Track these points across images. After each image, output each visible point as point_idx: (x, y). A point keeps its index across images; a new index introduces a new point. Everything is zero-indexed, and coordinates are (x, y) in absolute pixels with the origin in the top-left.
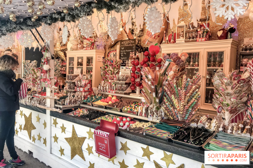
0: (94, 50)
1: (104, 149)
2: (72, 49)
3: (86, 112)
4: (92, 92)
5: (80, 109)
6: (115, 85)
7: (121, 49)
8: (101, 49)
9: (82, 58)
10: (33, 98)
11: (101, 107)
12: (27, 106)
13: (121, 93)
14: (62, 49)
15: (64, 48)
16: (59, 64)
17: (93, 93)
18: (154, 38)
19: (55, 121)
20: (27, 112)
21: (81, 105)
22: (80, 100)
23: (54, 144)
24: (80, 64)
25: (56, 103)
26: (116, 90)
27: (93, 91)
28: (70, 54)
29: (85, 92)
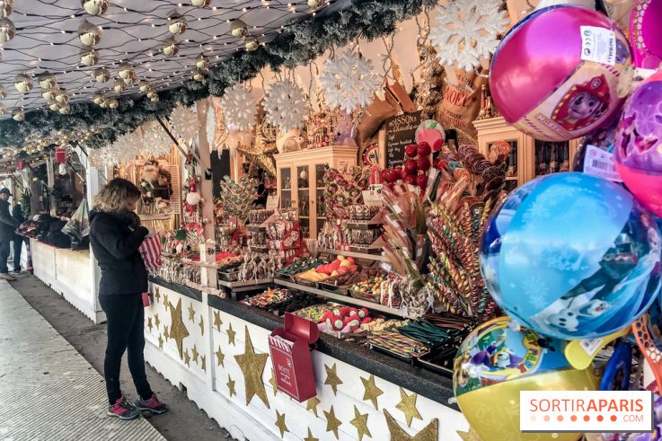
0: (330, 148)
1: (288, 380)
2: (288, 149)
3: (281, 296)
4: (305, 250)
5: (272, 288)
6: (351, 230)
7: (387, 141)
8: (348, 143)
9: (306, 168)
10: (182, 266)
11: (313, 285)
12: (172, 286)
13: (362, 251)
14: (266, 150)
15: (270, 148)
16: (249, 186)
17: (307, 251)
18: (463, 105)
19: (217, 316)
20: (174, 297)
21: (276, 281)
22: (273, 269)
23: (219, 369)
24: (303, 183)
25: (221, 277)
26: (352, 242)
27: (306, 247)
28: (283, 161)
29: (286, 249)
